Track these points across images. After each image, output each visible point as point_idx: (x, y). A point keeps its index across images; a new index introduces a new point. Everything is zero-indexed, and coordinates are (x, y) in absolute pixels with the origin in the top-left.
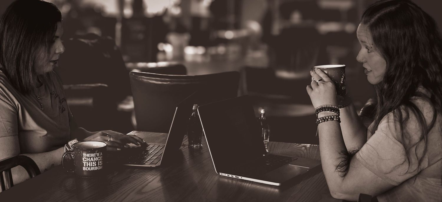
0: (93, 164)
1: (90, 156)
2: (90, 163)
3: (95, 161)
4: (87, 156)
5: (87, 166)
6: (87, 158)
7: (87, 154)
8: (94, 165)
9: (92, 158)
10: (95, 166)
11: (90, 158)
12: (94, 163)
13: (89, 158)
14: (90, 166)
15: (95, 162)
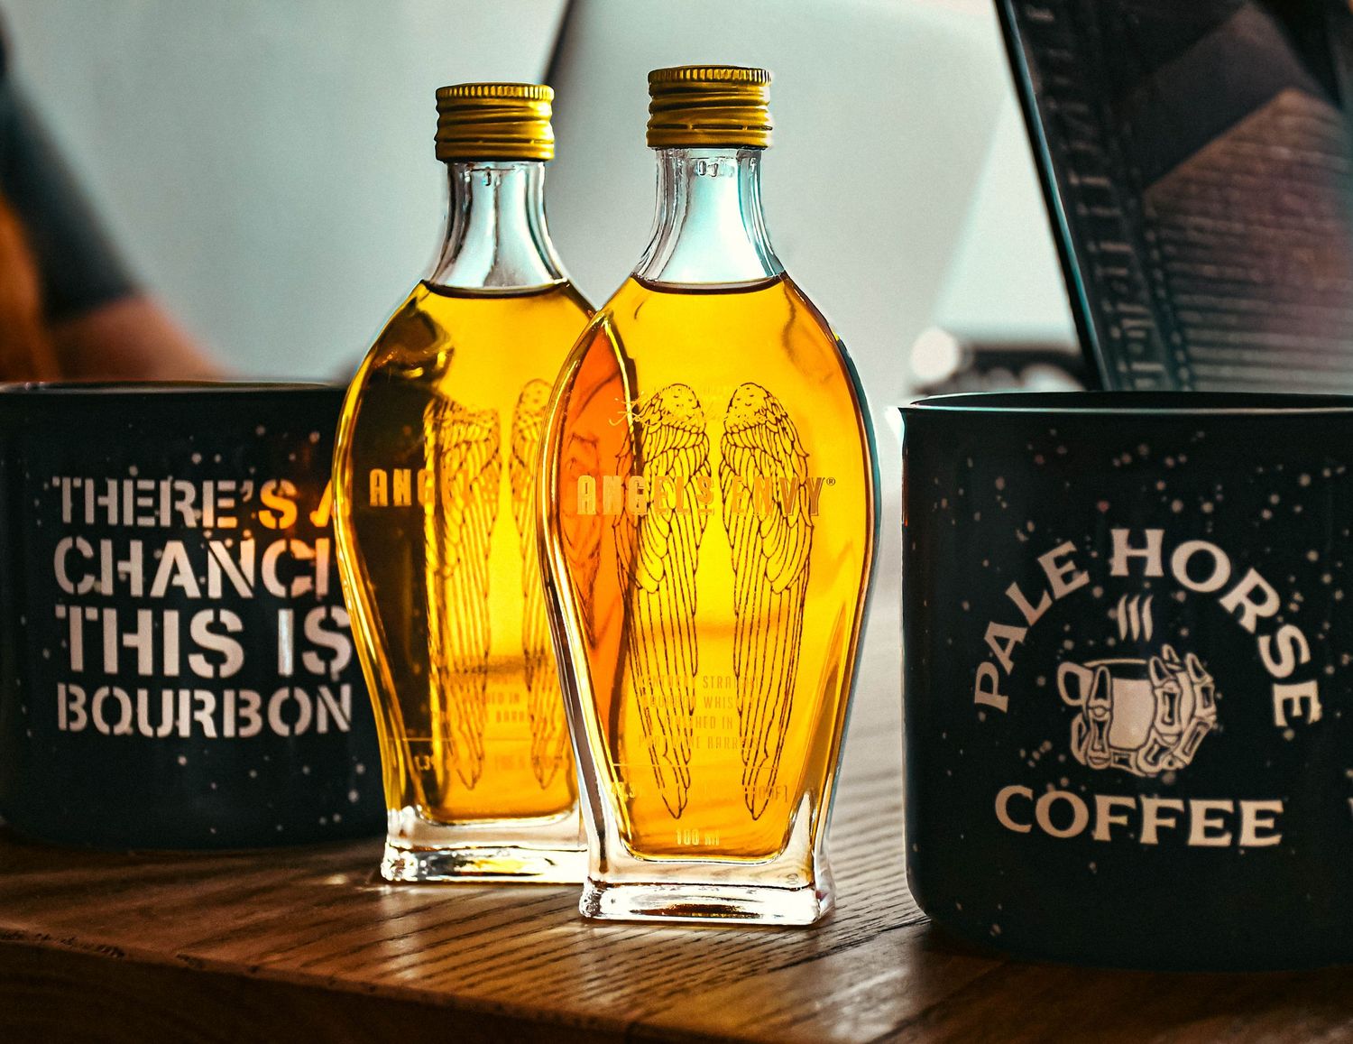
0: (188, 646)
1: (147, 522)
2: (145, 618)
3: (230, 598)
4: (101, 512)
5: (111, 665)
6: (107, 547)
7: (101, 490)
8: (216, 658)
9: (175, 551)
10: (226, 671)
11: (155, 540)
12: (216, 627)
13: (136, 548)
14: (146, 666)
15: (230, 620)
